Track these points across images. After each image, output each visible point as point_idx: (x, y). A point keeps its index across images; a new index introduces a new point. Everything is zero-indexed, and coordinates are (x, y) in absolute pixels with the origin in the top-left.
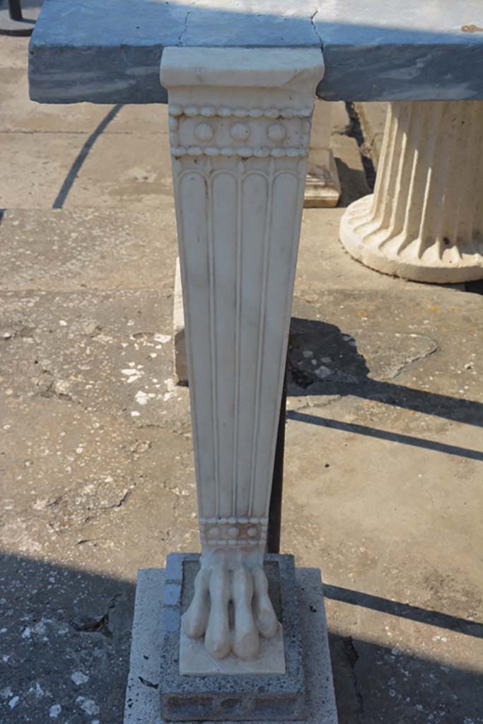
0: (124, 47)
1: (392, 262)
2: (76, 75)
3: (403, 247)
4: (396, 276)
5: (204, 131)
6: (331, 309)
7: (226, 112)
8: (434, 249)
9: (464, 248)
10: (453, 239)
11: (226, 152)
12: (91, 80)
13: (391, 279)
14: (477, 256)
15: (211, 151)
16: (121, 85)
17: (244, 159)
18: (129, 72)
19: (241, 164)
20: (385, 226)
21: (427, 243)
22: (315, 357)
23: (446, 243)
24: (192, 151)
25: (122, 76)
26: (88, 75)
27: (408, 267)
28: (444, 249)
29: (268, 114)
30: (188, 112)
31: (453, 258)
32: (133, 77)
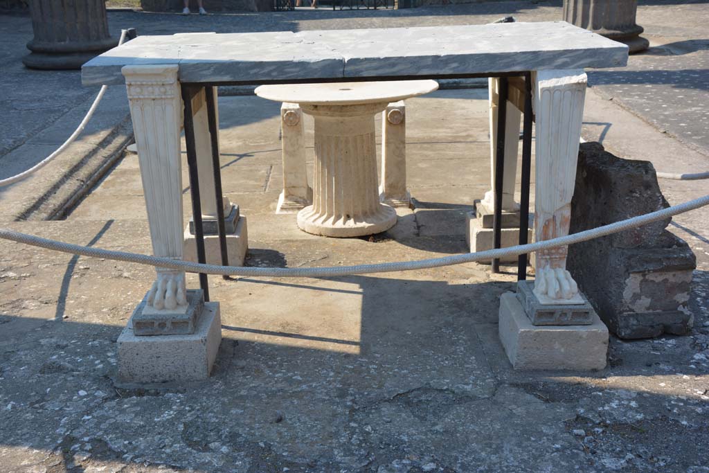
0: (113, 66)
1: (318, 227)
2: (97, 75)
3: (325, 221)
4: (321, 235)
5: (138, 90)
6: (279, 245)
7: (144, 83)
8: (341, 220)
9: (357, 219)
10: (351, 215)
11: (146, 97)
12: (102, 77)
13: (319, 237)
14: (364, 223)
15: (142, 97)
16: (112, 78)
17: (154, 99)
18: (115, 74)
19: (153, 102)
20: (317, 212)
21: (338, 218)
22: (261, 261)
23: (348, 217)
24: (135, 97)
25: (113, 75)
26: (100, 75)
27: (327, 229)
28: (347, 220)
29: (159, 83)
30: (132, 83)
31: (351, 224)
32: (116, 75)
